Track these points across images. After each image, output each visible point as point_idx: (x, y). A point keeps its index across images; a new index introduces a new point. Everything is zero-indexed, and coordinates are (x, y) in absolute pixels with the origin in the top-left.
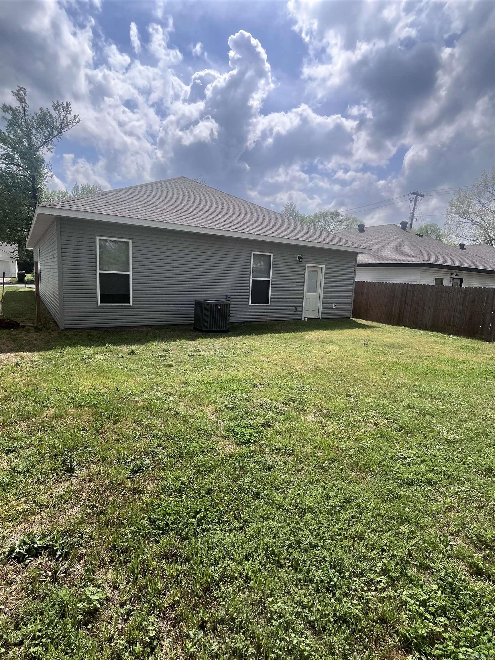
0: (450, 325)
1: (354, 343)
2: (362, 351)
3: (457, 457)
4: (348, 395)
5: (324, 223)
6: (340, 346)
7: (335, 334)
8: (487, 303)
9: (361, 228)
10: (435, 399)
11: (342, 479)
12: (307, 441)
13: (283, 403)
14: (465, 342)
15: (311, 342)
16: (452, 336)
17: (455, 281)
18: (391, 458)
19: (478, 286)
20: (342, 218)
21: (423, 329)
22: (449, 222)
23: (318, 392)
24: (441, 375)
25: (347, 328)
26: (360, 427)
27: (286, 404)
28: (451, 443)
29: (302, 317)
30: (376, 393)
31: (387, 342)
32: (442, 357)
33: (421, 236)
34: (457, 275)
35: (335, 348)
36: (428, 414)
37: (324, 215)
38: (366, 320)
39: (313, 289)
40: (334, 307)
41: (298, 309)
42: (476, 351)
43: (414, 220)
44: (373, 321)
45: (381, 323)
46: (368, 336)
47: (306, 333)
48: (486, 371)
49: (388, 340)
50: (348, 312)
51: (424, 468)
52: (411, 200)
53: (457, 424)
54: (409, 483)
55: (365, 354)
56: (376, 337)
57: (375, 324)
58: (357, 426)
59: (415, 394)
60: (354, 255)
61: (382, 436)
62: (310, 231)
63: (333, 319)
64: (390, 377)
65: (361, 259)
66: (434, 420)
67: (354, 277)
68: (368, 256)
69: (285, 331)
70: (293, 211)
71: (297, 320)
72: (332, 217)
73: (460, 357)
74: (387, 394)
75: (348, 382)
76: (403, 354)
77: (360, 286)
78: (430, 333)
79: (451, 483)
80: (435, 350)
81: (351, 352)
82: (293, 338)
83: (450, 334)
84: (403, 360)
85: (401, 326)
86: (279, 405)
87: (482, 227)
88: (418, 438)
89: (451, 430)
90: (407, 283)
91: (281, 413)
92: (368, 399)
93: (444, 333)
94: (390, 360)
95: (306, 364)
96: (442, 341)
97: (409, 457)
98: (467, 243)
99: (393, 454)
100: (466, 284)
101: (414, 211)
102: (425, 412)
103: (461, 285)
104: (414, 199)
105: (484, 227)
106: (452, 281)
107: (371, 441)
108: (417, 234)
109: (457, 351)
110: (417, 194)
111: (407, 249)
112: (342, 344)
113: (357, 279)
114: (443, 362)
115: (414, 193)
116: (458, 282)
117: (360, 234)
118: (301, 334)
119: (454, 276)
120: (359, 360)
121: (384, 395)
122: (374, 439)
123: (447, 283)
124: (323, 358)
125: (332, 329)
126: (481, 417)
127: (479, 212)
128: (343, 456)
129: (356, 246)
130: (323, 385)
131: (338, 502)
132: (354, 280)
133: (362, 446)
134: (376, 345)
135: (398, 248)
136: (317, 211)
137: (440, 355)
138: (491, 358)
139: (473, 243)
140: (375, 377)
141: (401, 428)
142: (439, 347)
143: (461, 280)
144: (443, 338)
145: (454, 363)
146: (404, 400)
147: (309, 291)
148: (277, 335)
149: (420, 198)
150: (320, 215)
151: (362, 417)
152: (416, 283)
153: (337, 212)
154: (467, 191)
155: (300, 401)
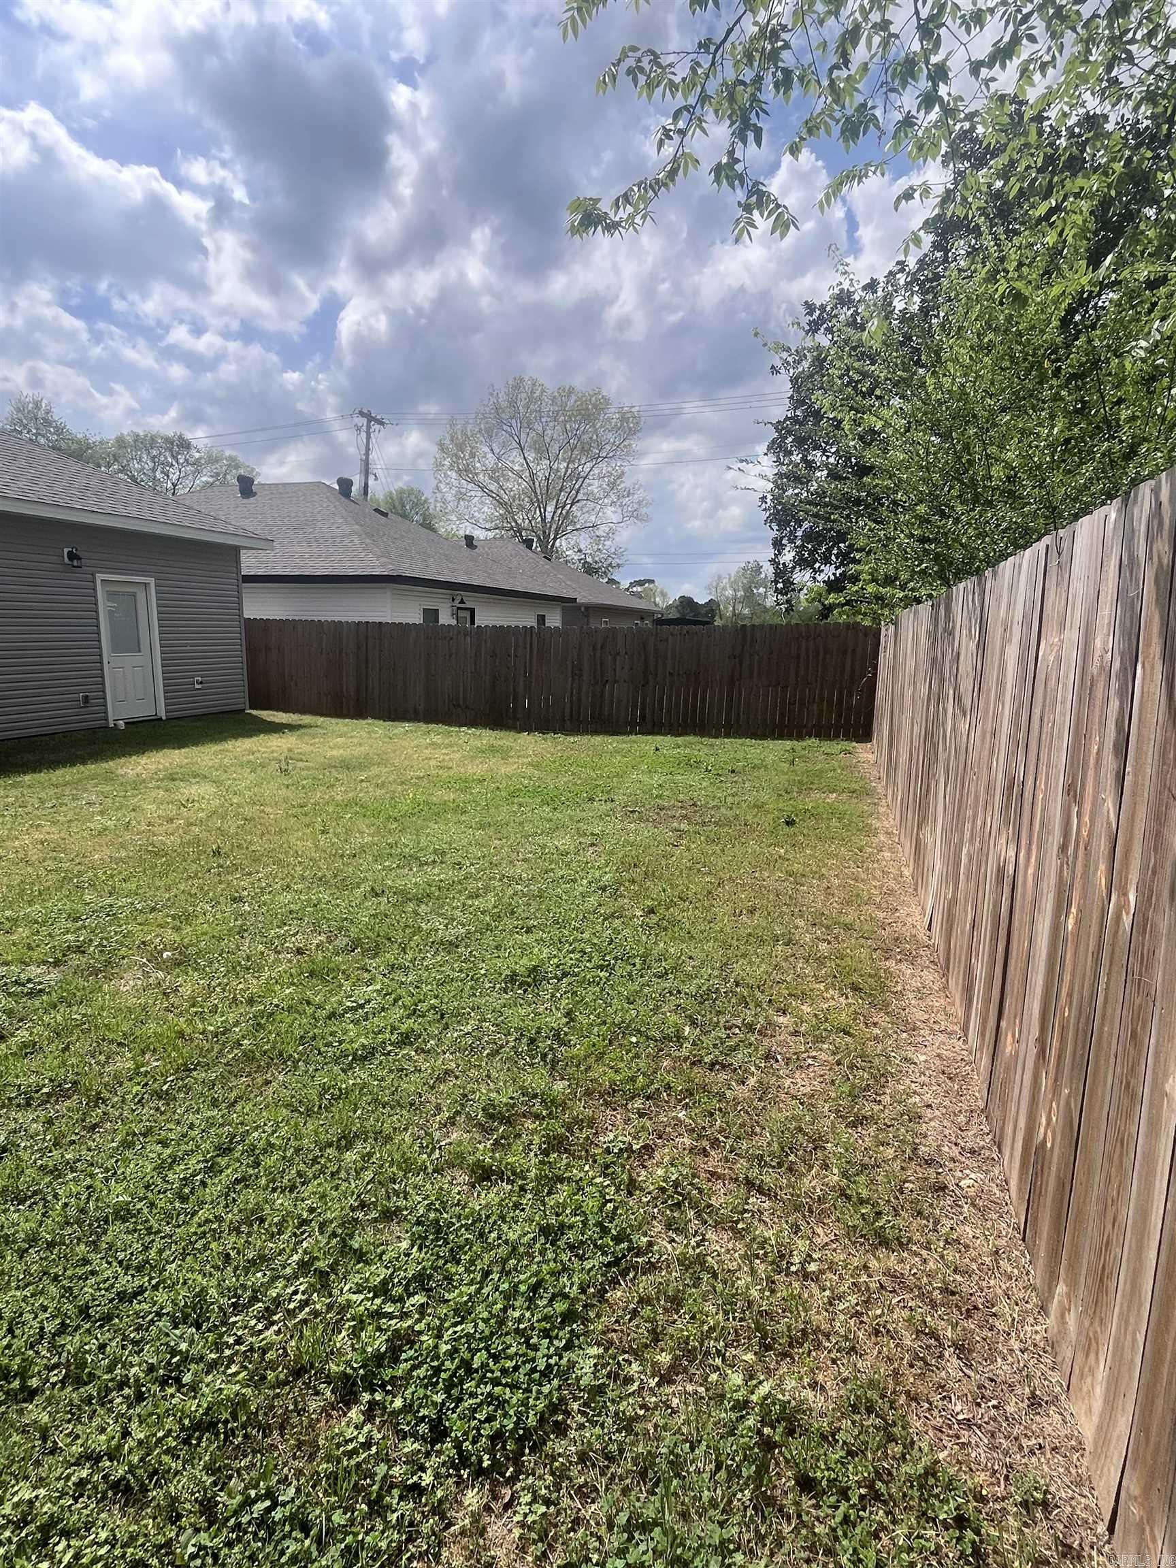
0: (459, 705)
1: (253, 771)
2: (273, 789)
3: (461, 971)
4: (234, 900)
5: (151, 465)
6: (218, 783)
7: (205, 756)
8: (516, 656)
9: (247, 486)
10: (426, 864)
11: (215, 1103)
12: (120, 1044)
13: (45, 962)
14: (487, 737)
15: (138, 784)
16: (463, 729)
17: (462, 614)
18: (332, 1015)
19: (498, 624)
20: (197, 455)
21: (409, 720)
22: (442, 486)
23: (153, 909)
24: (438, 812)
25: (236, 736)
26: (260, 969)
27: (57, 963)
28: (452, 946)
29: (107, 720)
30: (303, 878)
31: (332, 757)
32: (444, 774)
33: (385, 515)
34: (462, 602)
35: (206, 789)
36: (410, 900)
37: (146, 443)
38: (285, 711)
39: (128, 642)
40: (197, 686)
41: (93, 699)
42: (504, 753)
43: (371, 478)
44: (303, 712)
45: (322, 715)
46: (290, 750)
47: (123, 760)
48: (518, 790)
49: (335, 753)
50: (239, 696)
51: (398, 1012)
52: (359, 429)
53: (464, 905)
54: (364, 1057)
55: (283, 792)
56: (308, 748)
57: (307, 719)
58: (253, 966)
59: (387, 863)
60: (232, 553)
61: (312, 974)
62: (94, 482)
63: (197, 717)
64: (337, 835)
65: (251, 563)
66: (423, 909)
67: (240, 609)
68: (268, 556)
69: (53, 765)
70: (47, 422)
71: (93, 730)
72: (171, 451)
73: (476, 769)
74: (329, 875)
75: (236, 867)
76: (367, 780)
77: (258, 632)
78: (423, 726)
79: (446, 1027)
80: (433, 763)
81: (248, 794)
82: (80, 780)
83: (461, 726)
84: (369, 794)
85: (365, 718)
86: (34, 971)
87: (502, 504)
88: (388, 956)
89: (454, 920)
90: (364, 620)
91: (41, 991)
92: (286, 897)
93: (450, 724)
94: (339, 798)
95: (122, 846)
96: (447, 741)
97: (369, 1001)
98: (479, 534)
99: (335, 1005)
100: (480, 621)
101: (367, 454)
102: (404, 897)
103: (473, 622)
104: (364, 428)
105: (506, 503)
106: (455, 614)
107: (288, 991)
108: (377, 510)
109: (473, 758)
110: (370, 418)
111: (357, 542)
112: (225, 776)
113: (247, 614)
114: (447, 785)
115: (361, 413)
116: (467, 614)
117: (245, 501)
118: (105, 765)
119: (456, 603)
120: (268, 810)
121: (320, 879)
122: (294, 984)
123: (446, 619)
124: (171, 820)
125: (196, 744)
126: (505, 880)
127: (494, 471)
128: (217, 1048)
129: (231, 529)
130: (168, 889)
131: (199, 1162)
132: (240, 614)
133: (263, 1012)
134: (308, 769)
135: (338, 540)
136: (127, 429)
137: (441, 772)
138: (530, 764)
139: (491, 535)
140: (302, 842)
141: (355, 944)
142: (439, 754)
143: (472, 611)
144: (449, 734)
145: (465, 784)
146: (365, 879)
147: (116, 648)
148: (27, 778)
149: (377, 427)
150: (135, 441)
151: (269, 944)
152: (383, 620)
153: (181, 437)
154: (468, 423)
155: (100, 944)
